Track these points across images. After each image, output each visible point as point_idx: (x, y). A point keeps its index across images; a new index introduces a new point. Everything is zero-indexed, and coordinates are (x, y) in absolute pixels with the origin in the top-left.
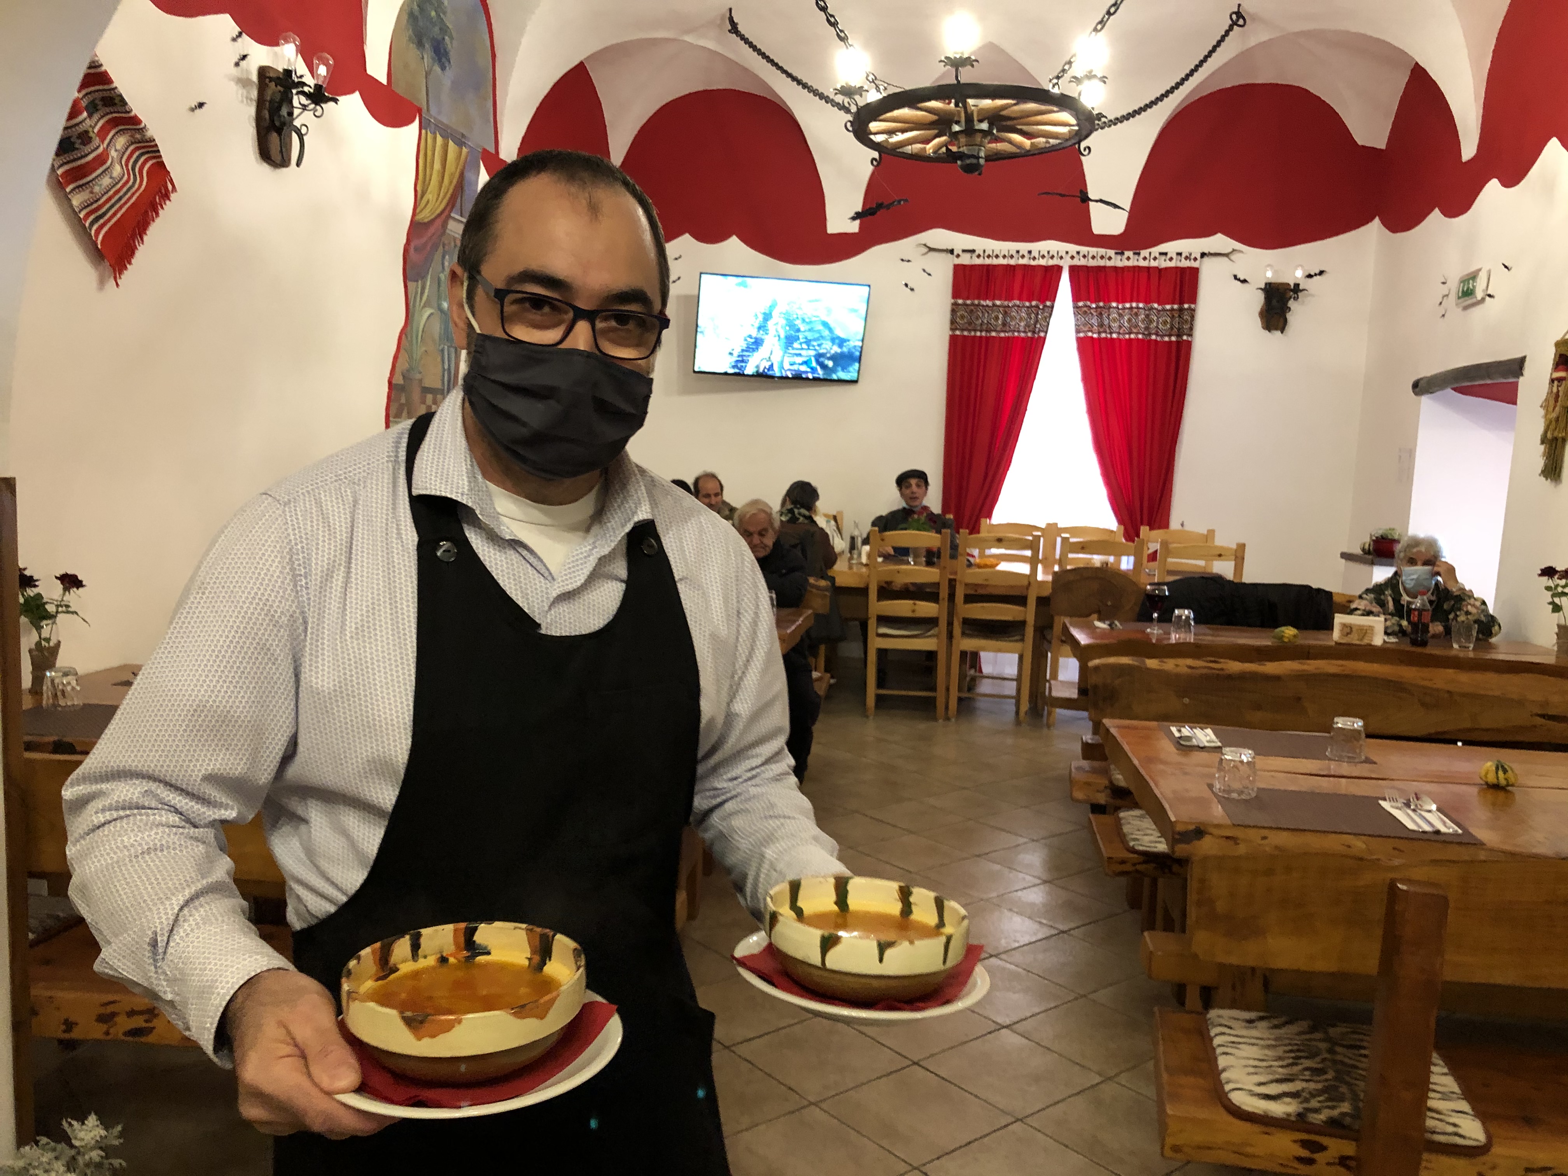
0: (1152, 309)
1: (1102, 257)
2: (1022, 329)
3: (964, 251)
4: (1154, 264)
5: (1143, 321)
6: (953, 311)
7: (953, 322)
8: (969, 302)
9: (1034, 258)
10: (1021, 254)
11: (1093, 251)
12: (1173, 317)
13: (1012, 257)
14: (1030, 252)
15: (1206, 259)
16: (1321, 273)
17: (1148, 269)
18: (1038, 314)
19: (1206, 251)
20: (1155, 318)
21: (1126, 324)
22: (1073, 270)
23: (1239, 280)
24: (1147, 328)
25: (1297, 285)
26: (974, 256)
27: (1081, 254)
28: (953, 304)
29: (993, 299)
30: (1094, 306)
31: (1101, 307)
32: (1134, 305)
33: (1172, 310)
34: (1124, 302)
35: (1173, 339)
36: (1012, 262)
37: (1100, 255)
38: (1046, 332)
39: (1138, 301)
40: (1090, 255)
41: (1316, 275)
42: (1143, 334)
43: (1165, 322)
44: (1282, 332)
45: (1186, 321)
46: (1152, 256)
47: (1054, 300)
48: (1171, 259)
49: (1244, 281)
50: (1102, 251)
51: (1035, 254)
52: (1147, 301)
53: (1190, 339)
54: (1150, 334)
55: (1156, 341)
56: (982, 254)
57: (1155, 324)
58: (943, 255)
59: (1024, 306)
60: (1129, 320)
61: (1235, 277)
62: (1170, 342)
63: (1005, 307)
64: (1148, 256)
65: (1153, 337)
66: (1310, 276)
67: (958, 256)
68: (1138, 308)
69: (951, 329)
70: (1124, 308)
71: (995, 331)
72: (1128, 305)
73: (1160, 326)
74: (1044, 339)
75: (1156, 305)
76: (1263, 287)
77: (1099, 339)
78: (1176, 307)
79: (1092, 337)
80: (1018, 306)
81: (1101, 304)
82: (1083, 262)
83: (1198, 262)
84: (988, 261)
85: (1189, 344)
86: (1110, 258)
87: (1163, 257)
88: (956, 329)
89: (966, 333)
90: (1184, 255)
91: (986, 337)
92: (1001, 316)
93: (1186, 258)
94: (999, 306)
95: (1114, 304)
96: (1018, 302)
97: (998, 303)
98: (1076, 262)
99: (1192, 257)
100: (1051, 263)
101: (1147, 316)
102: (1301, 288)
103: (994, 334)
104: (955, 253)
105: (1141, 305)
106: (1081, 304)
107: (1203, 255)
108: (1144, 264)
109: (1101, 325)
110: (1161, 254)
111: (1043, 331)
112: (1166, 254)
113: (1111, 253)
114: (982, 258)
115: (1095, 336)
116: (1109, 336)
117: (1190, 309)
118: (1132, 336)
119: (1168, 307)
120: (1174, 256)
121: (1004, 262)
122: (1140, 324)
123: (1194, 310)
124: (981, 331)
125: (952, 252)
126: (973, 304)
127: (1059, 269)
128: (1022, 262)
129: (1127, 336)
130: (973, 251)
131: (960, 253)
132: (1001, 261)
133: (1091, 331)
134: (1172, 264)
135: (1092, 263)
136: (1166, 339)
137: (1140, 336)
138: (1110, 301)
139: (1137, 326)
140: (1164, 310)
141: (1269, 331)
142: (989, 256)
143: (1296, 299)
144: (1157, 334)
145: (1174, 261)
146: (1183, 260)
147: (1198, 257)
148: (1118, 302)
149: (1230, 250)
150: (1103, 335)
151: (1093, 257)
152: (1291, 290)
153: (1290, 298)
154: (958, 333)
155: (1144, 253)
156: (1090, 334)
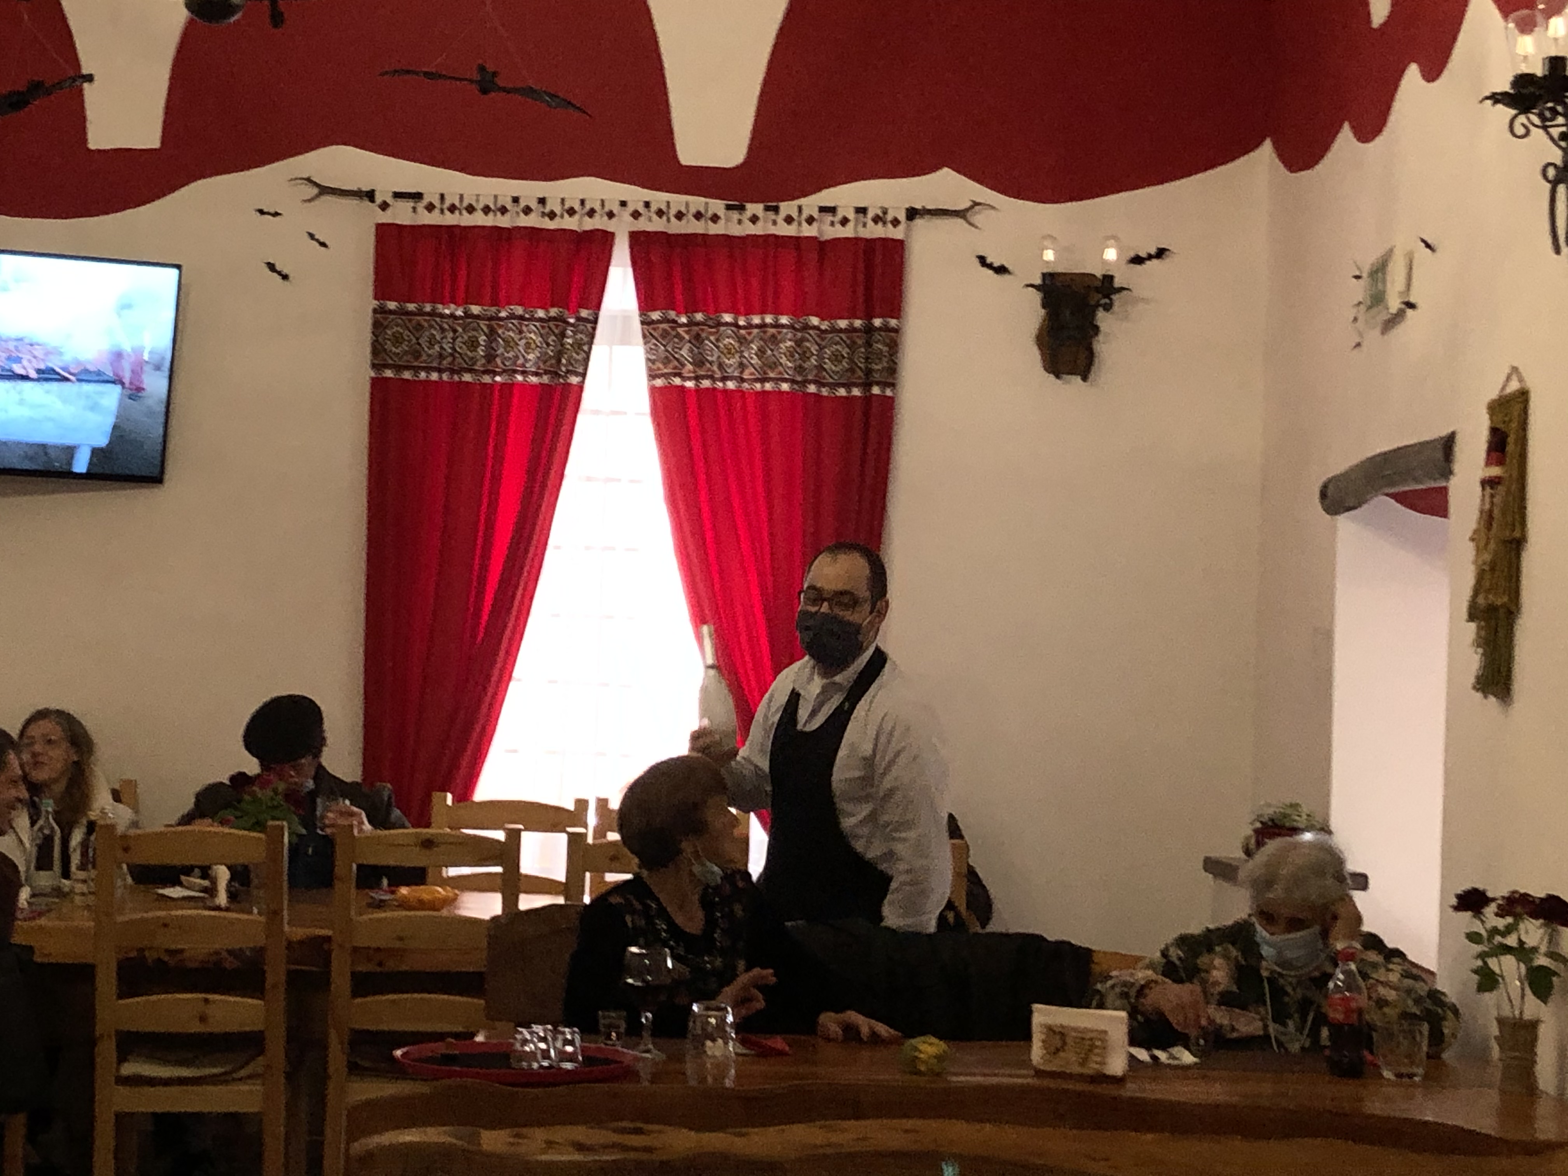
0: (806, 327)
1: (698, 216)
2: (530, 367)
3: (397, 195)
4: (808, 231)
5: (790, 355)
6: (377, 326)
7: (377, 349)
8: (411, 307)
9: (552, 215)
10: (523, 204)
11: (678, 201)
12: (852, 346)
13: (504, 210)
14: (542, 201)
15: (919, 222)
16: (1161, 253)
17: (797, 241)
18: (563, 335)
19: (918, 206)
20: (814, 349)
21: (755, 361)
22: (638, 240)
23: (990, 266)
24: (799, 369)
25: (1109, 279)
26: (421, 206)
27: (654, 207)
28: (375, 311)
29: (467, 301)
30: (684, 320)
31: (698, 324)
32: (769, 319)
33: (851, 330)
34: (748, 313)
35: (856, 392)
36: (504, 222)
37: (693, 210)
38: (584, 375)
39: (777, 312)
40: (673, 212)
41: (1150, 257)
42: (793, 381)
43: (837, 358)
44: (1085, 378)
45: (880, 355)
46: (805, 215)
47: (598, 306)
48: (844, 221)
49: (1001, 270)
50: (697, 202)
51: (553, 205)
52: (797, 312)
53: (889, 392)
54: (806, 382)
55: (817, 396)
56: (437, 203)
57: (813, 361)
58: (354, 202)
59: (532, 319)
60: (761, 353)
61: (982, 260)
62: (849, 399)
63: (491, 319)
64: (795, 215)
65: (812, 389)
66: (1137, 260)
67: (384, 206)
68: (777, 325)
69: (374, 366)
70: (749, 326)
71: (470, 371)
72: (756, 320)
73: (828, 365)
74: (580, 388)
75: (815, 321)
76: (1038, 281)
77: (698, 391)
78: (858, 323)
79: (682, 387)
80: (521, 318)
81: (699, 317)
82: (656, 225)
83: (901, 227)
84: (450, 219)
85: (888, 407)
86: (715, 218)
87: (829, 218)
88: (386, 366)
89: (407, 375)
90: (871, 214)
91: (451, 384)
92: (482, 339)
93: (876, 219)
94: (477, 317)
95: (728, 318)
96: (519, 310)
97: (475, 309)
98: (643, 225)
99: (889, 217)
100: (589, 224)
101: (799, 343)
102: (1117, 283)
103: (467, 377)
104: (379, 199)
105: (784, 320)
106: (655, 315)
107: (912, 214)
108: (789, 231)
109: (699, 362)
110: (823, 209)
111: (577, 374)
112: (832, 210)
113: (717, 206)
114: (437, 211)
115: (690, 384)
116: (720, 385)
117: (886, 328)
118: (768, 386)
119: (843, 324)
120: (851, 215)
121: (488, 221)
122: (784, 360)
123: (896, 331)
124: (440, 371)
125: (370, 195)
126: (420, 313)
127: (606, 239)
128: (524, 221)
129: (758, 386)
130: (418, 196)
131: (390, 200)
132: (479, 219)
133: (679, 375)
134: (848, 232)
135: (676, 227)
136: (842, 392)
137: (785, 387)
138: (718, 310)
139: (774, 365)
140: (835, 330)
141: (1058, 376)
142: (452, 209)
143: (1108, 308)
144: (820, 384)
145: (851, 225)
146: (870, 223)
147: (902, 217)
148: (737, 312)
149: (968, 204)
150: (706, 383)
151: (680, 216)
152: (1097, 290)
153: (1098, 305)
154: (389, 373)
155: (787, 208)
156: (677, 381)
